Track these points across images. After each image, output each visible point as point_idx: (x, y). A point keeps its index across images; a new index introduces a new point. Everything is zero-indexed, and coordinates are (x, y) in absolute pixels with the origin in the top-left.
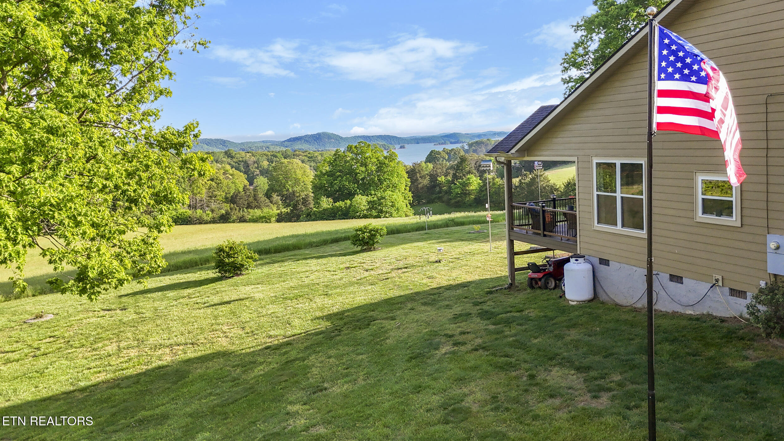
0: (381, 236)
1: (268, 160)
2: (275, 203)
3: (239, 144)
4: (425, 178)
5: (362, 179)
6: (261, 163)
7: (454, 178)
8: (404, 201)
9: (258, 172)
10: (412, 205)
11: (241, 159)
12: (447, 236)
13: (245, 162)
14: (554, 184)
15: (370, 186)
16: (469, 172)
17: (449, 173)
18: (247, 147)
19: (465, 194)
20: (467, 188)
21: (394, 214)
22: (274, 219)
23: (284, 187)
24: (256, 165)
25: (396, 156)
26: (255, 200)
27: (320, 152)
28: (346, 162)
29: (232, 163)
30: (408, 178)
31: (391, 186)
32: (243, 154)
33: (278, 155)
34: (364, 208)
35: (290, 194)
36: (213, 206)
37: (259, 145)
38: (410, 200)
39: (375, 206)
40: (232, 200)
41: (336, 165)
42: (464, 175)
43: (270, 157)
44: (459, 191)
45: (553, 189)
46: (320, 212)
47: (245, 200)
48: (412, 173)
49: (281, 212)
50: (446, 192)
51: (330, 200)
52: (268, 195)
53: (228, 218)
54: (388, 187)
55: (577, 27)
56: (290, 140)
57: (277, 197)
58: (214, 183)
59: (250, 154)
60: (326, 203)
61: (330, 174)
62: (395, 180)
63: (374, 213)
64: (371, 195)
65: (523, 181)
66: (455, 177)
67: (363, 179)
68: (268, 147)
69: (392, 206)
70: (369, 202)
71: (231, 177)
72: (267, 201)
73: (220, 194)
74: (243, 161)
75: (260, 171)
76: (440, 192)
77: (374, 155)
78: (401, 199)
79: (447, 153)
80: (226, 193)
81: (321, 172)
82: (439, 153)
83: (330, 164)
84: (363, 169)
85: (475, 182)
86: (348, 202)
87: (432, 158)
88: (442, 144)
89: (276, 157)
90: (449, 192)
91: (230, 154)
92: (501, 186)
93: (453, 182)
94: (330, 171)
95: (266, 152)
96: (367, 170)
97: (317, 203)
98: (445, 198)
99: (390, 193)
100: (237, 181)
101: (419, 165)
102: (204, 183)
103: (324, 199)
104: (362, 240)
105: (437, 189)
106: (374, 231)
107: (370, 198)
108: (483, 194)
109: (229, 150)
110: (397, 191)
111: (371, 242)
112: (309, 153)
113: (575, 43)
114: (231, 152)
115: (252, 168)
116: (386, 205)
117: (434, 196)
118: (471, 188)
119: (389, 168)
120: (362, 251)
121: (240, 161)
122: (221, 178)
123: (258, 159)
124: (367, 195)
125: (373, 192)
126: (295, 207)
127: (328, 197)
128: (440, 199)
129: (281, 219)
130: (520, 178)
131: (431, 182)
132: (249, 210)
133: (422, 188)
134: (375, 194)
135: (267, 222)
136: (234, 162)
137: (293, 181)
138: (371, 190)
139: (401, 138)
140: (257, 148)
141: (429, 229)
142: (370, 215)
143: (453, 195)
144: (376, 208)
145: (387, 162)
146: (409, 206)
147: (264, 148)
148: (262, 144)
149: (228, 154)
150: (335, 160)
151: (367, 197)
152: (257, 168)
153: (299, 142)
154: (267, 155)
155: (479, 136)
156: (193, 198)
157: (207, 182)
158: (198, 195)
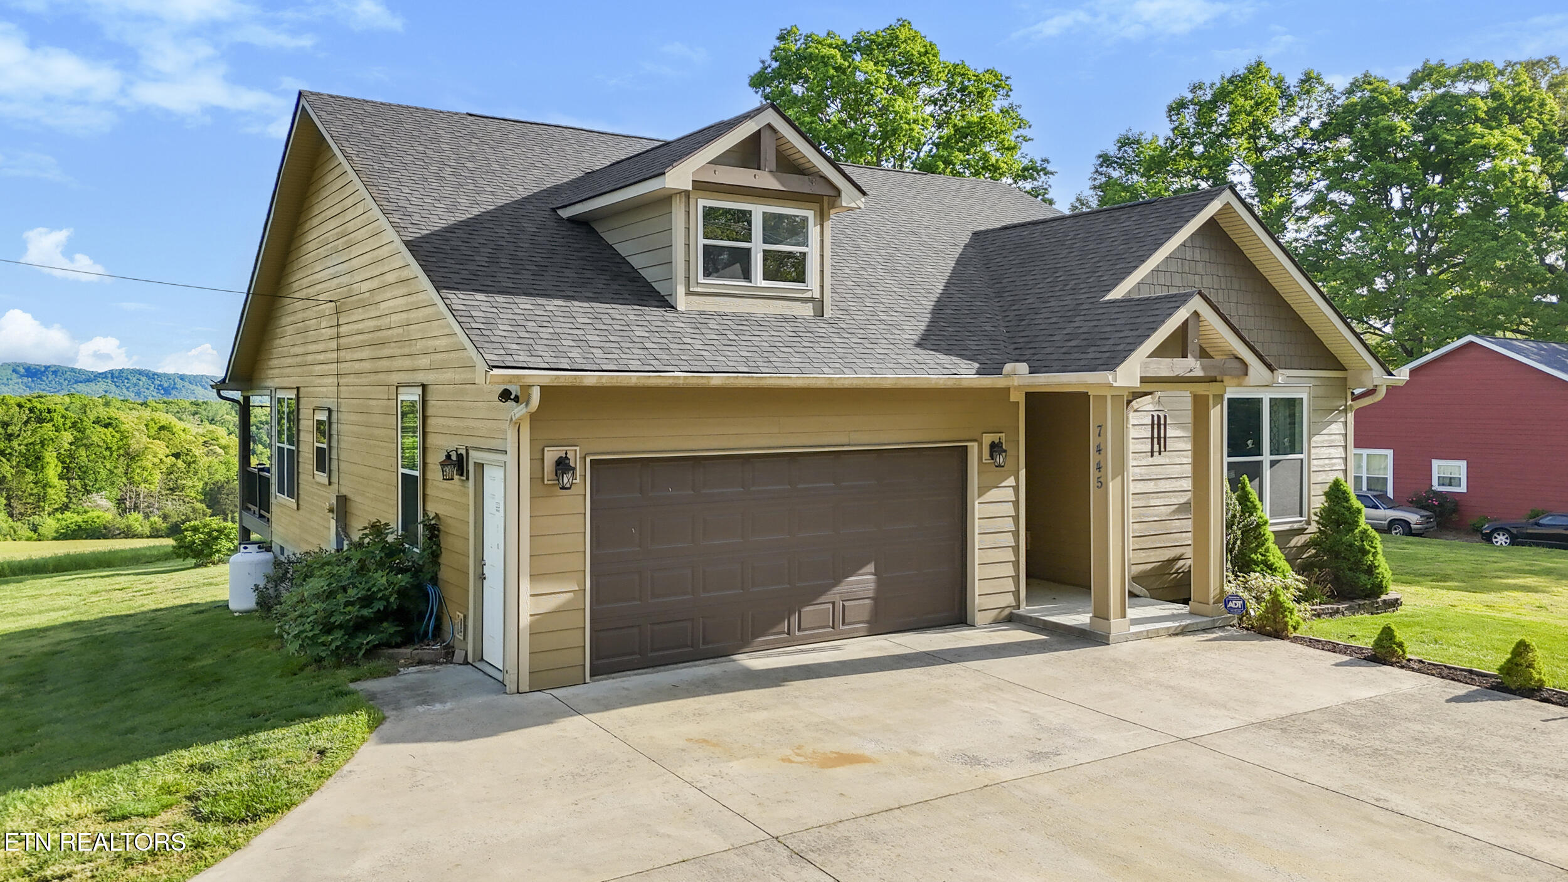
36: (169, 507)
40: (213, 496)
58: (180, 462)
71: (220, 451)
73: (194, 485)
80: (205, 483)
102: (156, 460)
122: (199, 452)
156: (131, 491)
157: (164, 459)
158: (143, 485)
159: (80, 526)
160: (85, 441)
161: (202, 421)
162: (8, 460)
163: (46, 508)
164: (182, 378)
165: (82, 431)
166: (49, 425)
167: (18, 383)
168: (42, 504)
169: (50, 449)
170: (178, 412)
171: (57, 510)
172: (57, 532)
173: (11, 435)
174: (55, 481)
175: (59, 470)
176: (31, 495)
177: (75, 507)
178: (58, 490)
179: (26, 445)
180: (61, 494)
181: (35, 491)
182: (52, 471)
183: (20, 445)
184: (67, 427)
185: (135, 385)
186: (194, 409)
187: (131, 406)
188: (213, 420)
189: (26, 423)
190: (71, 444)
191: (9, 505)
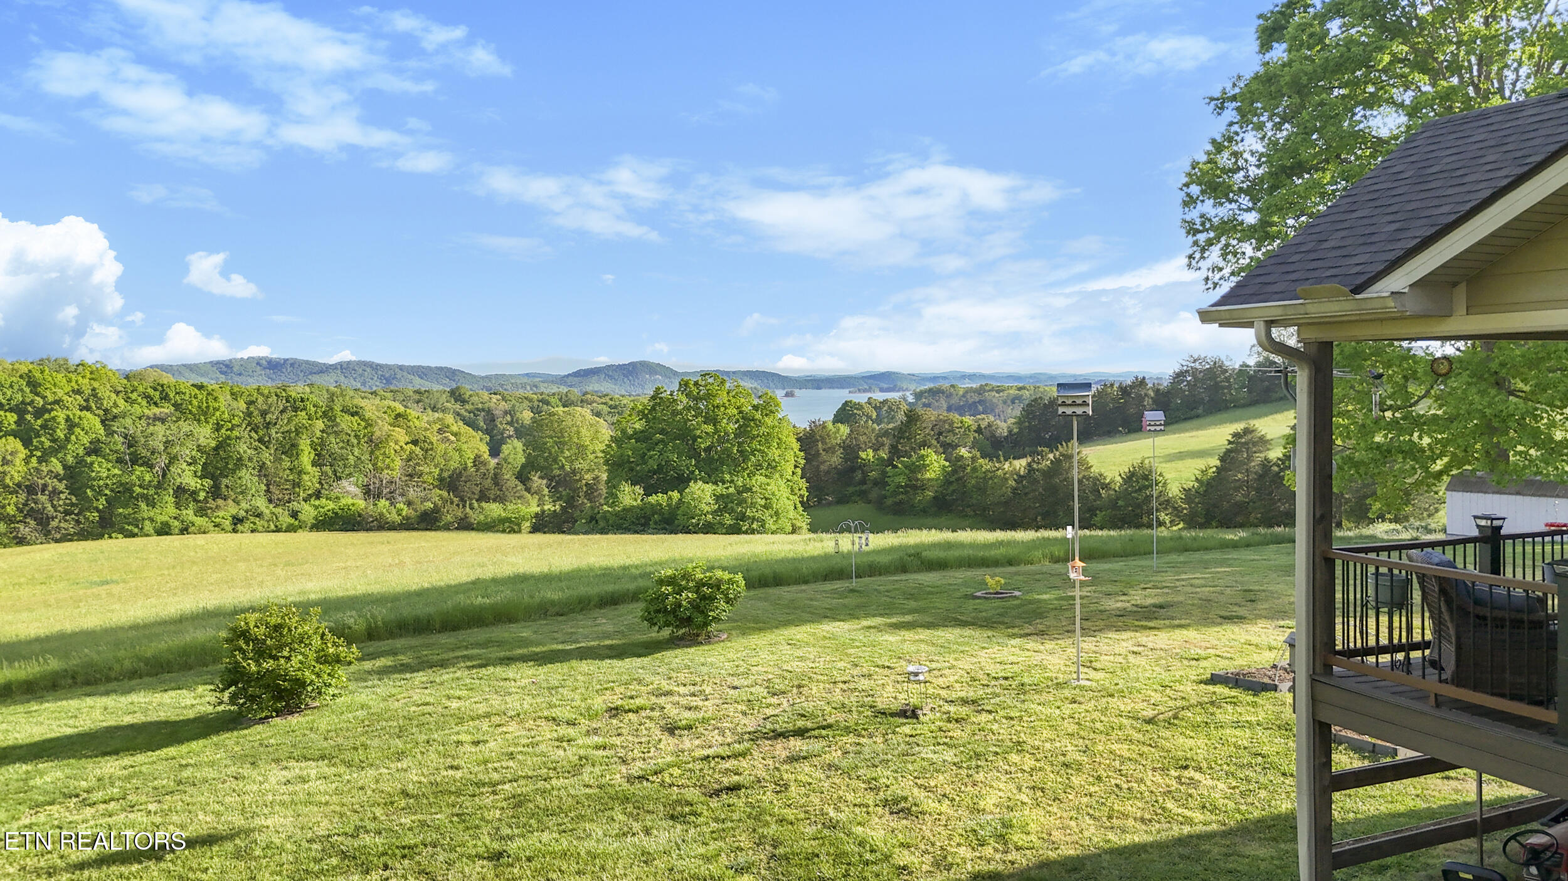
0: (728, 601)
1: (532, 409)
2: (535, 493)
3: (483, 378)
4: (833, 453)
5: (705, 450)
6: (518, 414)
7: (894, 454)
8: (791, 497)
9: (511, 431)
10: (806, 506)
11: (480, 406)
12: (913, 604)
13: (489, 412)
14: (1101, 475)
15: (722, 464)
16: (924, 444)
17: (883, 445)
18: (495, 384)
19: (915, 488)
20: (919, 476)
21: (770, 524)
22: (528, 524)
23: (555, 461)
24: (509, 418)
25: (777, 405)
26: (496, 484)
27: (632, 398)
28: (675, 413)
29: (463, 412)
30: (800, 450)
31: (765, 465)
32: (485, 395)
33: (552, 400)
34: (706, 508)
35: (567, 474)
36: (412, 494)
37: (519, 382)
38: (802, 496)
39: (730, 505)
40: (452, 483)
41: (654, 418)
42: (913, 449)
43: (536, 403)
44: (902, 480)
45: (1096, 485)
46: (617, 514)
47: (477, 485)
48: (809, 441)
49: (543, 511)
50: (876, 483)
51: (639, 490)
52: (522, 477)
53: (436, 520)
54: (758, 467)
55: (1220, 103)
56: (578, 374)
57: (540, 481)
58: (418, 449)
59: (499, 397)
60: (630, 496)
61: (641, 437)
62: (774, 453)
63: (728, 520)
64: (724, 483)
65: (1035, 466)
66: (895, 451)
67: (708, 449)
68: (536, 386)
69: (766, 507)
70: (718, 498)
71: (453, 438)
72: (520, 487)
73: (430, 472)
74: (483, 410)
75: (516, 430)
76: (863, 482)
77: (733, 400)
78: (785, 492)
79: (875, 408)
80: (441, 470)
81: (624, 431)
82: (859, 406)
83: (643, 415)
84: (710, 429)
85: (935, 464)
86: (675, 495)
87: (845, 414)
88: (865, 391)
89: (548, 403)
90: (881, 483)
91: (460, 395)
92: (990, 475)
93: (890, 462)
94: (642, 432)
95: (529, 394)
96: (716, 431)
97: (613, 496)
98: (874, 494)
99: (763, 479)
100: (464, 447)
101: (824, 426)
102: (397, 447)
103: (626, 488)
104: (674, 611)
105: (858, 475)
106: (710, 586)
107: (720, 489)
108: (951, 488)
109: (458, 388)
110: (777, 475)
111: (700, 619)
112: (611, 399)
113: (1214, 142)
114: (462, 392)
115: (502, 424)
116: (753, 505)
117: (851, 489)
118: (928, 475)
119: (762, 430)
120: (674, 643)
121: (478, 410)
122: (434, 439)
123: (514, 406)
124: (715, 483)
125: (727, 477)
126: (571, 501)
127: (634, 484)
128: (863, 495)
129: (542, 525)
130: (1029, 459)
131: (846, 460)
132: (483, 504)
133: (828, 472)
134: (732, 481)
135: (512, 531)
136: (466, 410)
137: (574, 450)
138: (723, 473)
139: (787, 377)
140: (516, 386)
141: (858, 576)
142: (720, 523)
143: (891, 488)
144: (733, 510)
145: (758, 416)
146: (801, 509)
147: (528, 388)
148: (525, 380)
149: (457, 396)
150: (653, 408)
151: (714, 487)
152: (511, 423)
153: (596, 378)
154: (531, 400)
155: (935, 378)
156: (375, 477)
157: (404, 446)
158: (386, 471)
159: (336, 514)
160: (335, 429)
161: (425, 409)
162: (267, 447)
163: (301, 494)
164: (401, 368)
165: (332, 419)
166: (304, 413)
167: (261, 375)
168: (297, 489)
169: (304, 437)
170: (404, 400)
171: (310, 496)
172: (316, 518)
173: (269, 423)
174: (309, 468)
175: (312, 456)
176: (287, 480)
177: (327, 492)
178: (311, 477)
179: (283, 433)
180: (314, 480)
181: (291, 477)
182: (306, 458)
183: (276, 433)
184: (318, 416)
185: (361, 375)
186: (417, 397)
187: (363, 394)
188: (435, 407)
189: (282, 412)
190: (323, 431)
191: (268, 491)
